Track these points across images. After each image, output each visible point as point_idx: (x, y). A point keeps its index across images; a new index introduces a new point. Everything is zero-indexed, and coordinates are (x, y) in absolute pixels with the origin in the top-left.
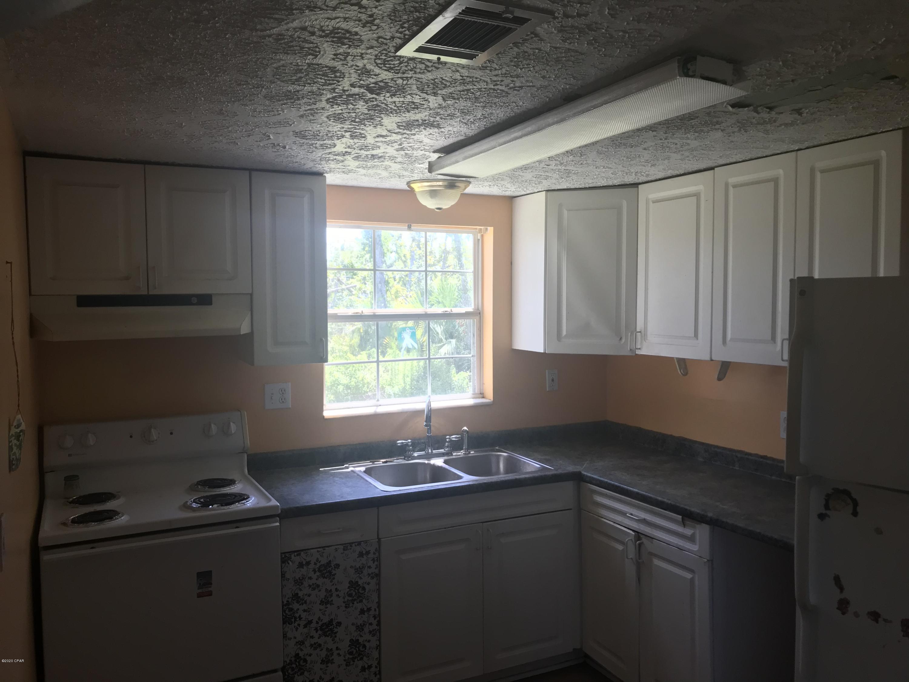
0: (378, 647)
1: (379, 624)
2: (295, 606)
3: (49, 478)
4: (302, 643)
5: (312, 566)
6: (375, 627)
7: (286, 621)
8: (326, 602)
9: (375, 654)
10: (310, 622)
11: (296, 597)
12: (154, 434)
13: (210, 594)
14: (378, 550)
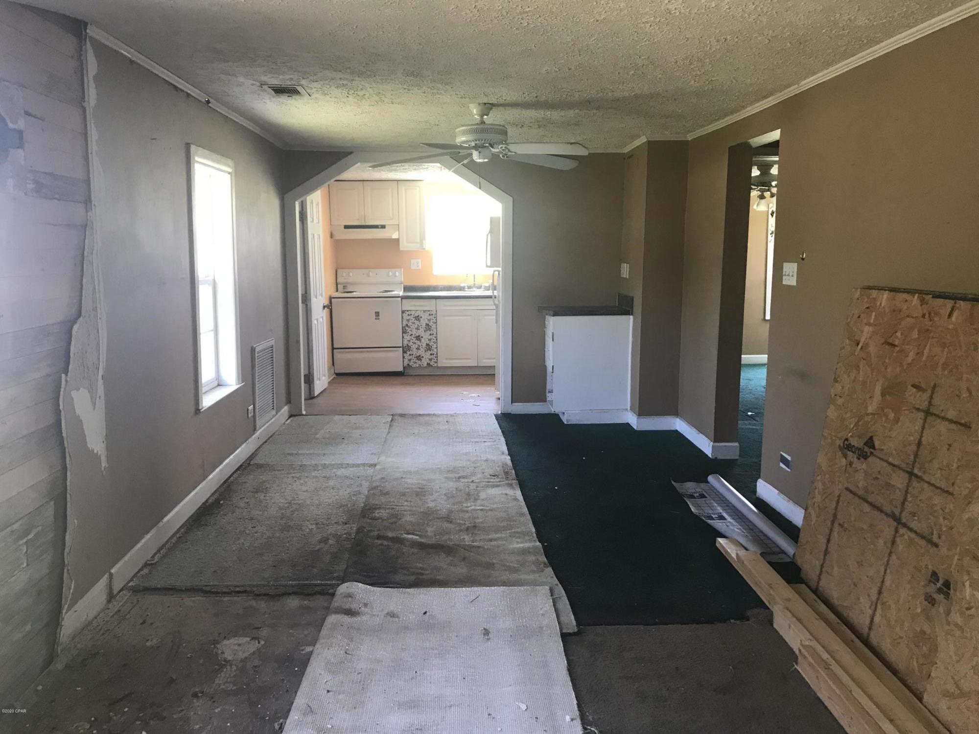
0: (437, 348)
1: (437, 340)
2: (407, 328)
3: (339, 286)
4: (409, 341)
5: (412, 316)
6: (435, 340)
7: (403, 332)
8: (417, 329)
9: (435, 350)
10: (412, 335)
11: (407, 325)
12: (371, 273)
13: (379, 319)
14: (436, 314)
